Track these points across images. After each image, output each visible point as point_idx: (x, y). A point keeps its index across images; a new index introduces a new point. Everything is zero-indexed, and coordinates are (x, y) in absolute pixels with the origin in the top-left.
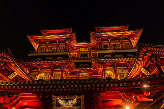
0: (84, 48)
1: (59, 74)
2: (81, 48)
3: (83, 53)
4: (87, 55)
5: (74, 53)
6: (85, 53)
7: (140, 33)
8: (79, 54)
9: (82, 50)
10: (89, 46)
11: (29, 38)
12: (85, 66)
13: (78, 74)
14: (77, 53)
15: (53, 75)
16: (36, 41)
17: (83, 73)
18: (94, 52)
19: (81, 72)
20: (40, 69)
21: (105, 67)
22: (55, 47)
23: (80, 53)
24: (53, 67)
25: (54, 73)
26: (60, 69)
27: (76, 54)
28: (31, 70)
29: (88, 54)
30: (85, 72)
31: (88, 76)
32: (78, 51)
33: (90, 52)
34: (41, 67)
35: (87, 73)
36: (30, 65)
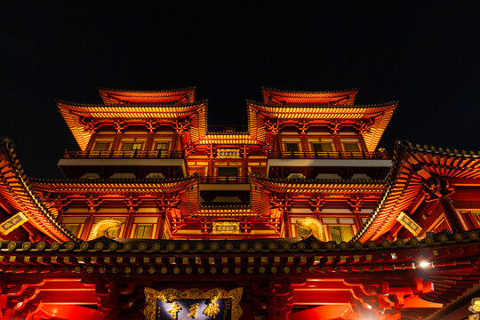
0: (228, 150)
1: (153, 224)
2: (220, 149)
3: (226, 164)
4: (235, 170)
5: (199, 163)
6: (231, 164)
7: (389, 114)
8: (211, 166)
9: (221, 154)
10: (242, 145)
11: (64, 111)
12: (229, 204)
13: (208, 225)
14: (206, 164)
15: (134, 226)
16: (86, 121)
17: (225, 224)
18: (257, 164)
19: (219, 221)
20: (95, 208)
21: (289, 209)
22: (142, 143)
23: (216, 164)
24: (134, 202)
25: (138, 220)
26: (154, 210)
27: (205, 166)
28: (66, 208)
29: (241, 169)
30: (229, 221)
31: (238, 232)
32: (212, 157)
33: (245, 162)
34: (95, 202)
35: (235, 224)
36: (63, 195)
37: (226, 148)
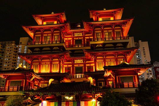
0: (78, 33)
1: (58, 64)
2: (75, 33)
3: (77, 38)
4: (81, 40)
5: (69, 39)
6: (80, 38)
7: (131, 21)
8: (73, 39)
9: (76, 35)
10: (83, 32)
13: (73, 61)
14: (71, 39)
15: (52, 65)
17: (78, 60)
18: (88, 38)
22: (50, 36)
23: (75, 38)
24: (51, 58)
25: (53, 63)
26: (57, 60)
27: (71, 40)
29: (83, 40)
31: (82, 62)
32: (73, 36)
33: (84, 37)
35: (81, 60)
37: (77, 33)
